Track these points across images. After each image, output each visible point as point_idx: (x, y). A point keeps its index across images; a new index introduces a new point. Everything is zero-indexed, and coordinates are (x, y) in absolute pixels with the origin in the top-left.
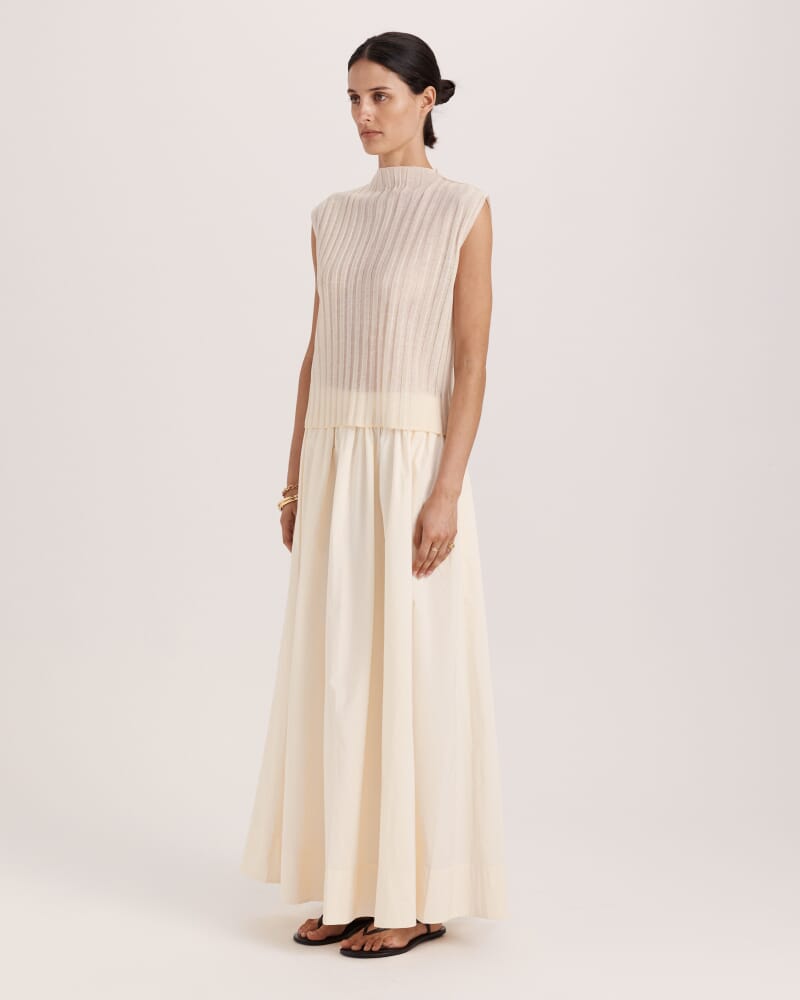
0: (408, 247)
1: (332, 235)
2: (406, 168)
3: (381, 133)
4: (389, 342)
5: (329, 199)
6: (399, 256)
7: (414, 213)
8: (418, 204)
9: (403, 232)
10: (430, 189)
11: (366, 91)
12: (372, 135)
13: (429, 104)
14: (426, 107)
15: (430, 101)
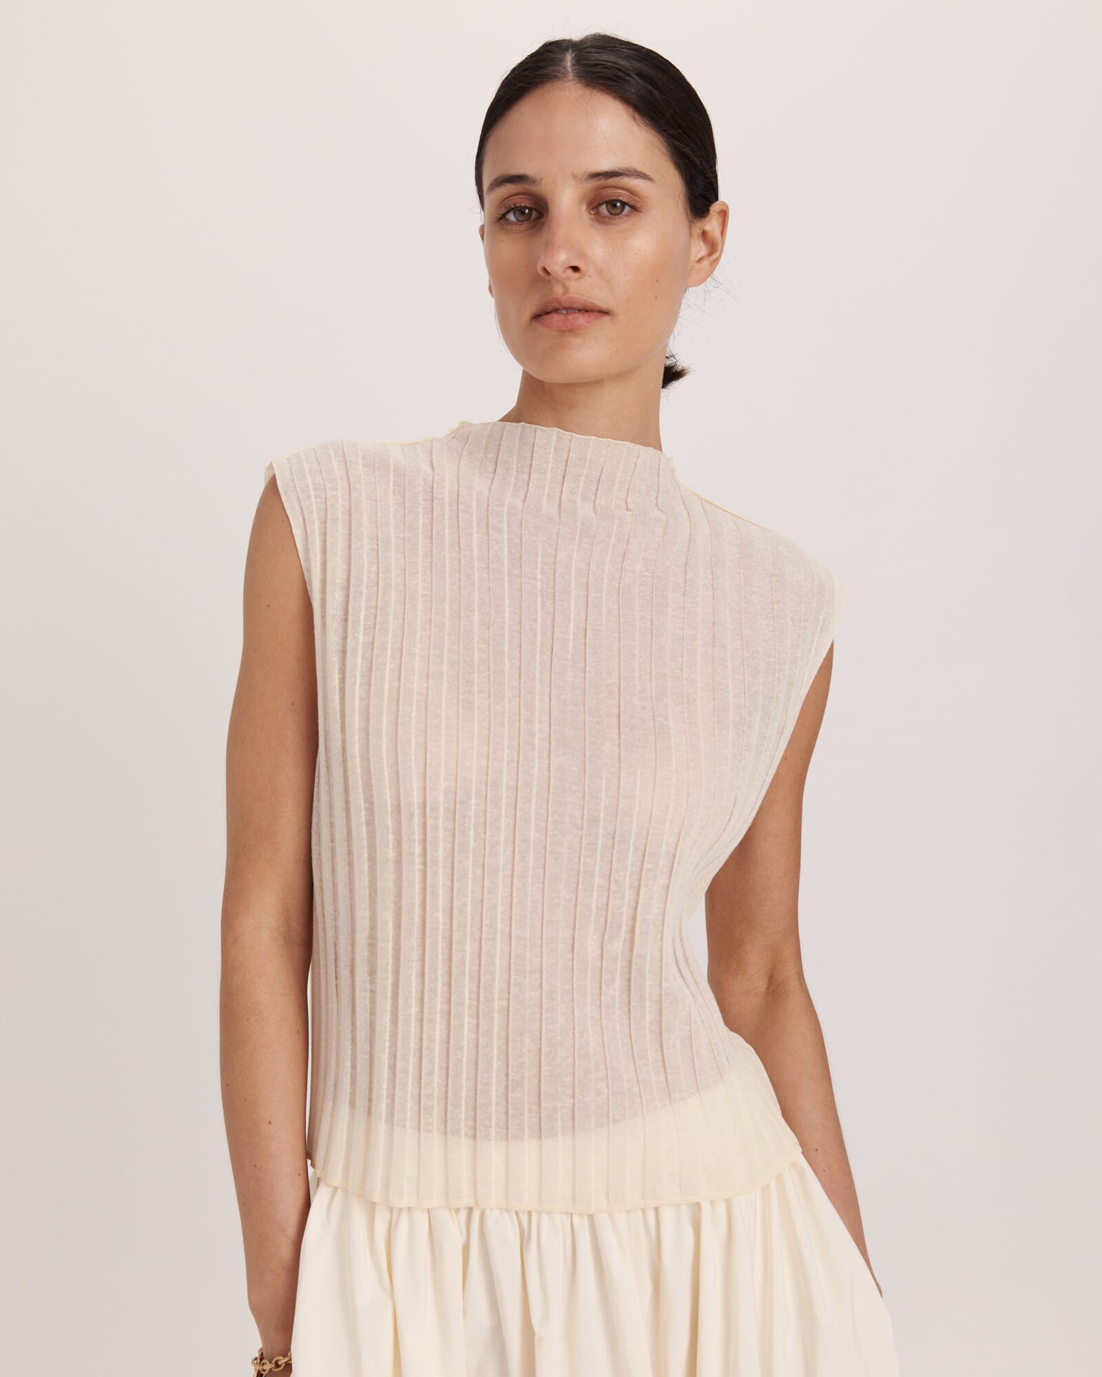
11: (574, 176)
12: (581, 319)
13: (710, 254)
14: (706, 263)
15: (714, 247)
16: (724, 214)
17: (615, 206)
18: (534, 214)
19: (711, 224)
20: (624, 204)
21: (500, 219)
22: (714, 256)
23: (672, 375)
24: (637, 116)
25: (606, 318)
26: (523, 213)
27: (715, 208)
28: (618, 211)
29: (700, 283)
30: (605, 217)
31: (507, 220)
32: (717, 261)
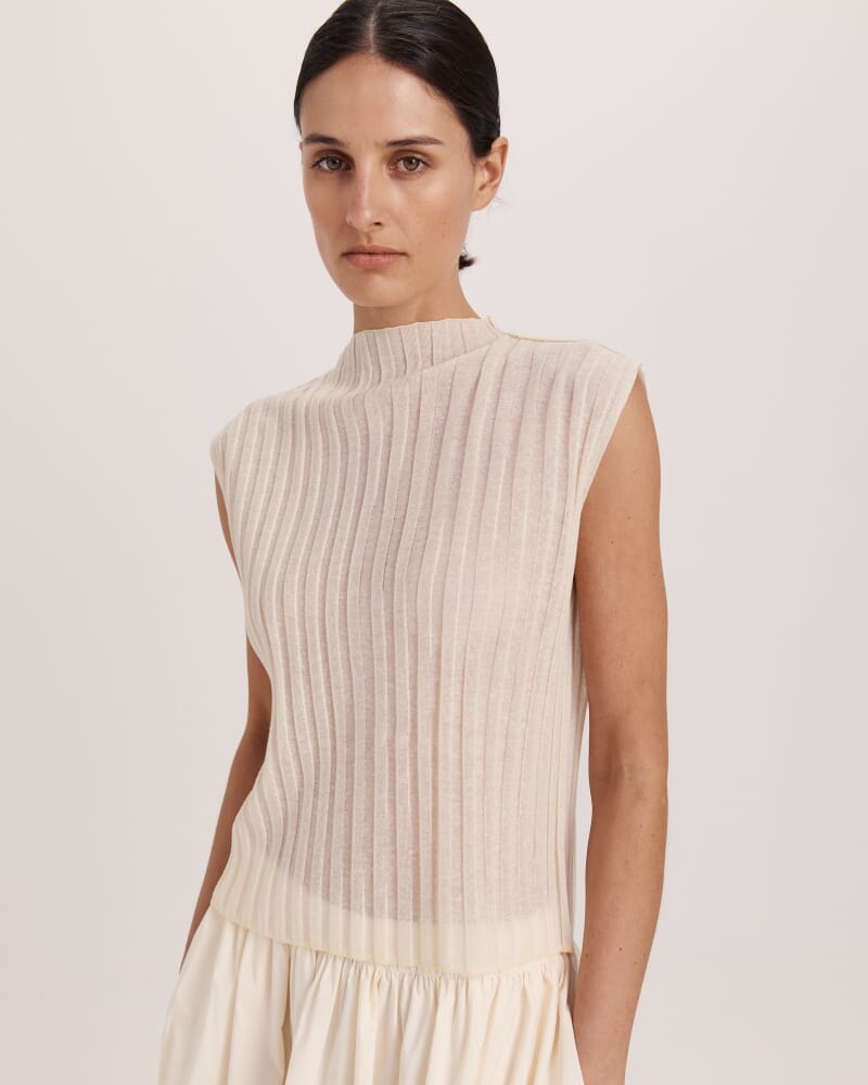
0: (468, 507)
1: (271, 491)
2: (427, 325)
3: (403, 254)
4: (449, 751)
5: (249, 411)
6: (451, 531)
7: (467, 420)
8: (472, 400)
9: (447, 469)
10: (495, 362)
11: (377, 144)
12: (382, 259)
13: (492, 180)
14: (487, 190)
15: (495, 173)
16: (504, 148)
17: (411, 163)
18: (343, 166)
19: (494, 158)
20: (418, 160)
21: (315, 165)
22: (495, 182)
23: (464, 263)
24: (429, 87)
25: (403, 258)
26: (335, 162)
27: (496, 145)
28: (413, 167)
29: (483, 207)
30: (403, 173)
31: (320, 167)
32: (496, 186)
